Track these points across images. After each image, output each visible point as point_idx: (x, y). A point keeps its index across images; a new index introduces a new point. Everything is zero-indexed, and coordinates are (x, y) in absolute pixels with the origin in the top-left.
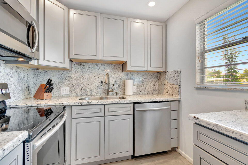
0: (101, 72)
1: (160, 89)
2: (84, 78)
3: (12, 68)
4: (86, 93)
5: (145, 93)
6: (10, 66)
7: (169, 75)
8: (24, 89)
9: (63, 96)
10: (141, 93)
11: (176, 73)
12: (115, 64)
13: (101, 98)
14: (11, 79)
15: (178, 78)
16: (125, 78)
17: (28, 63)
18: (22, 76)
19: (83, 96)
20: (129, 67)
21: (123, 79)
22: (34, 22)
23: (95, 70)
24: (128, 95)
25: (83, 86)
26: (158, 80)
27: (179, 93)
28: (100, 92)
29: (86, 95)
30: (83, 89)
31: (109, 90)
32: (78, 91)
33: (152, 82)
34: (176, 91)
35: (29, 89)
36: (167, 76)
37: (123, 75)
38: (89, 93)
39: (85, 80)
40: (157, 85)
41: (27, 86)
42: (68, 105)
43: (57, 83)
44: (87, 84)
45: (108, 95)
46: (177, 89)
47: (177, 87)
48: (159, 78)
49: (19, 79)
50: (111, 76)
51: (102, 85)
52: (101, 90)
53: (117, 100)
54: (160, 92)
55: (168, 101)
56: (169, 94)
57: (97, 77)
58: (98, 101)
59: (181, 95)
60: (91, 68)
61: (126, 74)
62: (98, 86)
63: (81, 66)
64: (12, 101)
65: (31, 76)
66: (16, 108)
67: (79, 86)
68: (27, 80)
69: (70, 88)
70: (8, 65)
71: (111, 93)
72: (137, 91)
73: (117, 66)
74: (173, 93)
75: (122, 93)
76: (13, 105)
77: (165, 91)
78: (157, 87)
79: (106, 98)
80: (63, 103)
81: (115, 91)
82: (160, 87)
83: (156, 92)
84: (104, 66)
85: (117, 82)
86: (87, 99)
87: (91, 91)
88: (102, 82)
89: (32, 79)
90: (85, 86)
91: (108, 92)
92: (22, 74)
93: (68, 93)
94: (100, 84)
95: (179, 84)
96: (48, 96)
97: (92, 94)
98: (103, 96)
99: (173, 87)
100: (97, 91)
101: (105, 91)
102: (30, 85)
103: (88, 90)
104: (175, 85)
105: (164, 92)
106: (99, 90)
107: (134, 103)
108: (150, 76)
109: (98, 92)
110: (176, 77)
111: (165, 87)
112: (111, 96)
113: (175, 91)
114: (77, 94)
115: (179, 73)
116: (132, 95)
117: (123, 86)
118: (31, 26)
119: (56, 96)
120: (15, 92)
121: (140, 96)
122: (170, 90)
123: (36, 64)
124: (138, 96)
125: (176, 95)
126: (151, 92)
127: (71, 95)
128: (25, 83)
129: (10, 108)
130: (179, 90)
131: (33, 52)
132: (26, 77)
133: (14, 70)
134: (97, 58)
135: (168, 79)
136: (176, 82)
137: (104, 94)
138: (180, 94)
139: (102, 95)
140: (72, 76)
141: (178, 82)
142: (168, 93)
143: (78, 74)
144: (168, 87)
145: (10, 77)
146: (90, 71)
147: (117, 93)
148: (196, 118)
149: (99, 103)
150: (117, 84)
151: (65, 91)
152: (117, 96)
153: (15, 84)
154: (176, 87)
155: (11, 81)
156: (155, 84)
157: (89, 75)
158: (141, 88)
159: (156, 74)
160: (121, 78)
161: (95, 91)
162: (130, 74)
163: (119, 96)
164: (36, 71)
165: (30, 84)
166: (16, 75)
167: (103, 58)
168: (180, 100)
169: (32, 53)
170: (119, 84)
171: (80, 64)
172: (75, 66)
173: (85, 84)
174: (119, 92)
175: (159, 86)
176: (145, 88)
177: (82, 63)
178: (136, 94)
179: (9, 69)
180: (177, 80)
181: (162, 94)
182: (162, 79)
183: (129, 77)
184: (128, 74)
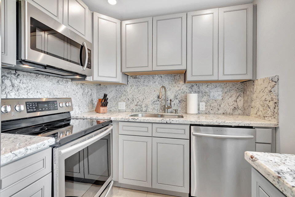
0: (158, 85)
1: (246, 108)
2: (140, 92)
3: (77, 85)
4: (142, 109)
5: (220, 112)
6: (76, 83)
7: (259, 86)
8: (88, 103)
9: (120, 111)
10: (211, 112)
11: (271, 81)
12: (174, 75)
13: (156, 116)
14: (76, 94)
15: (272, 90)
16: (188, 91)
17: (84, 79)
18: (86, 91)
19: (138, 111)
20: (189, 78)
21: (186, 93)
22: (85, 43)
23: (151, 83)
24: (190, 114)
25: (138, 101)
26: (242, 94)
27: (275, 114)
28: (156, 109)
29: (142, 111)
30: (139, 104)
31: (166, 107)
32: (133, 106)
33: (231, 97)
34: (270, 113)
35: (93, 103)
36: (256, 88)
37: (186, 88)
38: (144, 109)
39: (140, 95)
40: (240, 100)
41: (91, 100)
42: (116, 120)
43: (115, 97)
44: (142, 99)
45: (165, 112)
46: (271, 108)
47: (271, 104)
48: (244, 91)
49: (84, 94)
50: (170, 90)
51: (158, 101)
52: (158, 107)
53: (167, 119)
54: (245, 112)
55: (251, 127)
56: (260, 116)
57: (153, 91)
58: (144, 119)
59: (278, 119)
60: (146, 81)
61: (189, 86)
62: (154, 102)
63: (136, 79)
64: (77, 113)
65: (95, 91)
66: (77, 119)
67: (135, 101)
68: (91, 95)
69: (126, 103)
70: (74, 82)
71: (169, 110)
72: (206, 109)
73: (177, 77)
74: (265, 115)
75: (184, 110)
76: (75, 116)
77: (253, 111)
78: (240, 103)
79: (162, 116)
80: (110, 118)
81: (174, 108)
82: (245, 105)
83: (240, 111)
84: (161, 77)
85: (178, 97)
86: (140, 115)
87: (147, 106)
88: (158, 97)
89: (95, 94)
90: (141, 101)
91: (165, 108)
92: (87, 90)
93: (125, 108)
94: (156, 99)
95: (274, 99)
96: (104, 110)
97: (147, 110)
98: (159, 113)
99: (266, 105)
100: (153, 107)
101: (162, 108)
102: (93, 100)
103: (143, 106)
104: (268, 101)
105: (251, 113)
106: (156, 105)
107: (191, 125)
108: (228, 88)
109: (154, 109)
110: (269, 89)
111: (253, 104)
112: (169, 114)
113: (268, 112)
114: (132, 110)
115: (275, 81)
116: (197, 114)
117: (184, 101)
118: (83, 46)
119: (114, 111)
120: (80, 105)
121: (211, 116)
122: (261, 109)
123: (91, 80)
124: (207, 116)
125: (270, 118)
126: (229, 111)
127: (126, 111)
128: (89, 98)
129: (73, 119)
130: (276, 110)
131: (85, 69)
132: (90, 92)
133: (79, 86)
134: (149, 69)
135: (258, 91)
136: (270, 97)
137: (161, 110)
138: (276, 118)
139: (159, 111)
140: (128, 90)
141: (274, 97)
142: (258, 114)
143: (133, 88)
144: (257, 104)
145: (76, 93)
146: (146, 84)
147: (176, 111)
148: (254, 159)
149: (145, 121)
150: (177, 99)
151: (122, 105)
152: (176, 114)
153: (80, 98)
154: (269, 105)
155: (77, 96)
156: (238, 100)
157: (144, 89)
158: (212, 105)
159: (239, 84)
160: (183, 92)
161: (151, 107)
162: (195, 87)
163: (178, 114)
164: (99, 86)
165: (94, 98)
166: (81, 91)
167: (156, 68)
168: (277, 126)
169: (84, 71)
170: (180, 99)
171: (135, 78)
172: (131, 80)
173: (140, 98)
174: (179, 109)
175: (245, 102)
176: (219, 105)
177: (138, 76)
178: (204, 112)
179: (75, 86)
180: (271, 93)
181: (248, 115)
182: (248, 92)
183: (194, 90)
184: (192, 86)
